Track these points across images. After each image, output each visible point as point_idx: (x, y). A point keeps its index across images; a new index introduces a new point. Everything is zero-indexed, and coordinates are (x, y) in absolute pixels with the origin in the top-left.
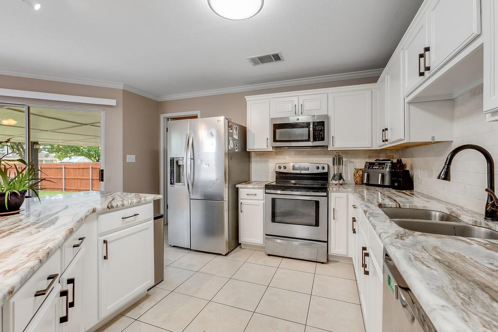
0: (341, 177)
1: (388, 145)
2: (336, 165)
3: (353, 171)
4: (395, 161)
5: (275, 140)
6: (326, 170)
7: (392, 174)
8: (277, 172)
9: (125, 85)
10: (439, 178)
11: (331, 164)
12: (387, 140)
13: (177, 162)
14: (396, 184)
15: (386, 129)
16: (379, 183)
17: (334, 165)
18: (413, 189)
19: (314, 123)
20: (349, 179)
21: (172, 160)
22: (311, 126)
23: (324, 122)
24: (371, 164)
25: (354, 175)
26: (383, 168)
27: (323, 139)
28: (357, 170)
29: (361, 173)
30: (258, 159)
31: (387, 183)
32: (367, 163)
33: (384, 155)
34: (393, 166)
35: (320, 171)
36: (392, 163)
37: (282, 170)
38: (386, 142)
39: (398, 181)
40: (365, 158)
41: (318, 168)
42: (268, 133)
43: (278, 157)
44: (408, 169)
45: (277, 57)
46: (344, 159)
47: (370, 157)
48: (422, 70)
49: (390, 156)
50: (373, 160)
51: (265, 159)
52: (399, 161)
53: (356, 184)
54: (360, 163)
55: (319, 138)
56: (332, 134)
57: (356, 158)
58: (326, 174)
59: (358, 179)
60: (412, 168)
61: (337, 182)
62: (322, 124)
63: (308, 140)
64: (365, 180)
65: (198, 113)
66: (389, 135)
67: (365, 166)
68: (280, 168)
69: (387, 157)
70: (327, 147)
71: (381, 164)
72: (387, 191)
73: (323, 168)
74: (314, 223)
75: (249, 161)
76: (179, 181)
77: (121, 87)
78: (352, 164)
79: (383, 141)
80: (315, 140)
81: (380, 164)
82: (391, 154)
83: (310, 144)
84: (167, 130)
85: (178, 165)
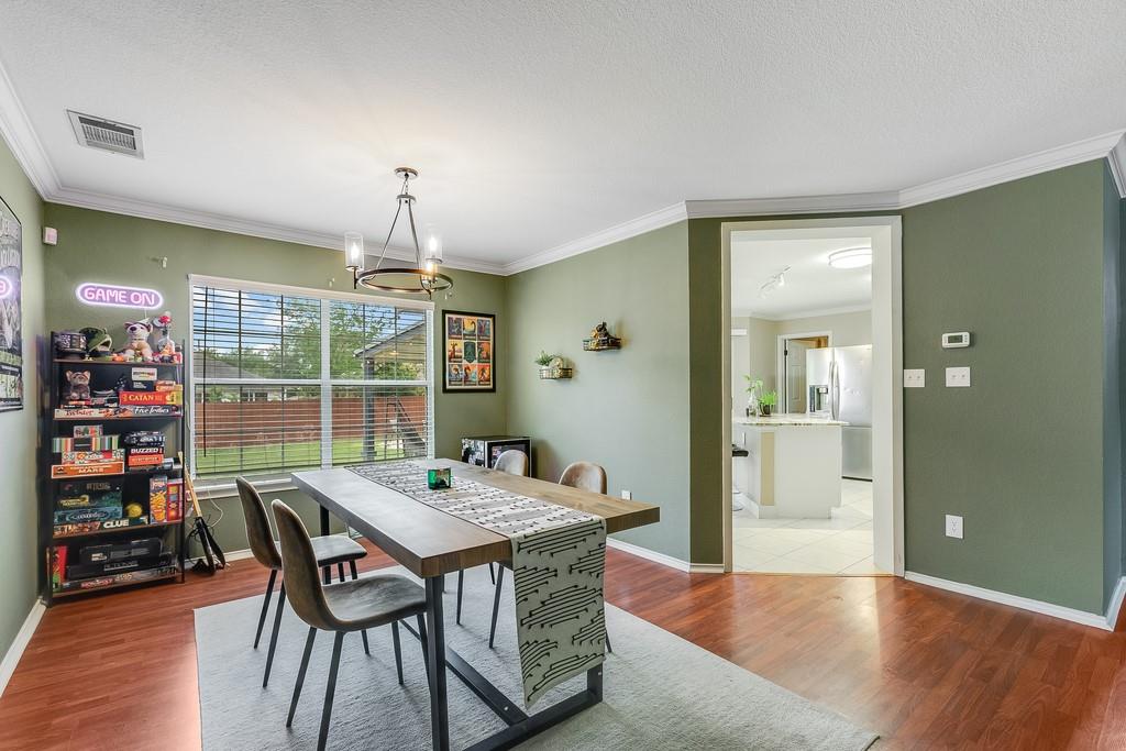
13: (818, 390)
21: (812, 389)
65: (830, 333)
76: (819, 408)
84: (786, 353)
85: (819, 394)
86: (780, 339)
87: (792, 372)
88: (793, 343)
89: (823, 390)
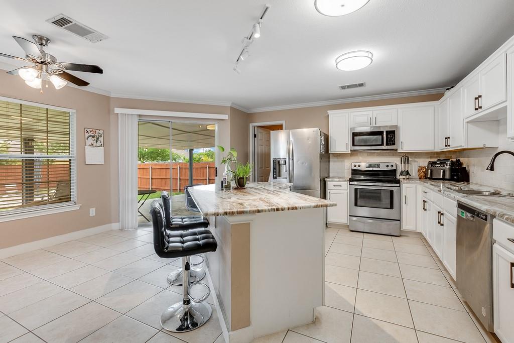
0: (408, 173)
1: (449, 149)
2: (404, 163)
3: (417, 168)
4: (454, 160)
5: (354, 145)
6: (394, 168)
7: (452, 170)
8: (352, 170)
9: (233, 103)
10: (487, 169)
11: (399, 163)
12: (449, 146)
13: (279, 162)
14: (455, 177)
15: (449, 138)
16: (441, 177)
17: (401, 163)
18: (469, 181)
19: (387, 132)
20: (414, 174)
21: (275, 161)
22: (385, 133)
23: (394, 131)
24: (434, 163)
25: (419, 171)
26: (444, 166)
27: (394, 144)
28: (421, 168)
29: (425, 170)
30: (336, 159)
31: (447, 177)
32: (429, 162)
33: (444, 156)
34: (453, 164)
35: (390, 168)
36: (452, 161)
37: (357, 168)
38: (448, 147)
39: (456, 175)
40: (428, 158)
41: (388, 166)
42: (348, 139)
43: (353, 157)
44: (464, 166)
45: (361, 85)
46: (410, 159)
47: (431, 157)
48: (477, 107)
49: (448, 157)
50: (435, 160)
51: (342, 159)
52: (458, 161)
53: (420, 178)
54: (424, 162)
55: (390, 143)
56: (401, 140)
57: (419, 158)
58: (395, 171)
59: (422, 175)
60: (468, 166)
61: (404, 177)
62: (393, 132)
63: (382, 144)
64: (428, 175)
65: (283, 122)
66: (450, 142)
67: (428, 165)
68: (355, 166)
69: (446, 157)
70: (397, 150)
71: (443, 163)
72: (447, 184)
73: (392, 166)
74: (389, 207)
75: (329, 161)
76: (280, 176)
77: (229, 105)
78: (416, 163)
79: (446, 146)
80: (387, 144)
81: (441, 163)
82: (450, 155)
83: (383, 147)
84: (255, 136)
85: (279, 164)
86: (251, 125)
87: (260, 149)
88: (260, 130)
89: (282, 162)
